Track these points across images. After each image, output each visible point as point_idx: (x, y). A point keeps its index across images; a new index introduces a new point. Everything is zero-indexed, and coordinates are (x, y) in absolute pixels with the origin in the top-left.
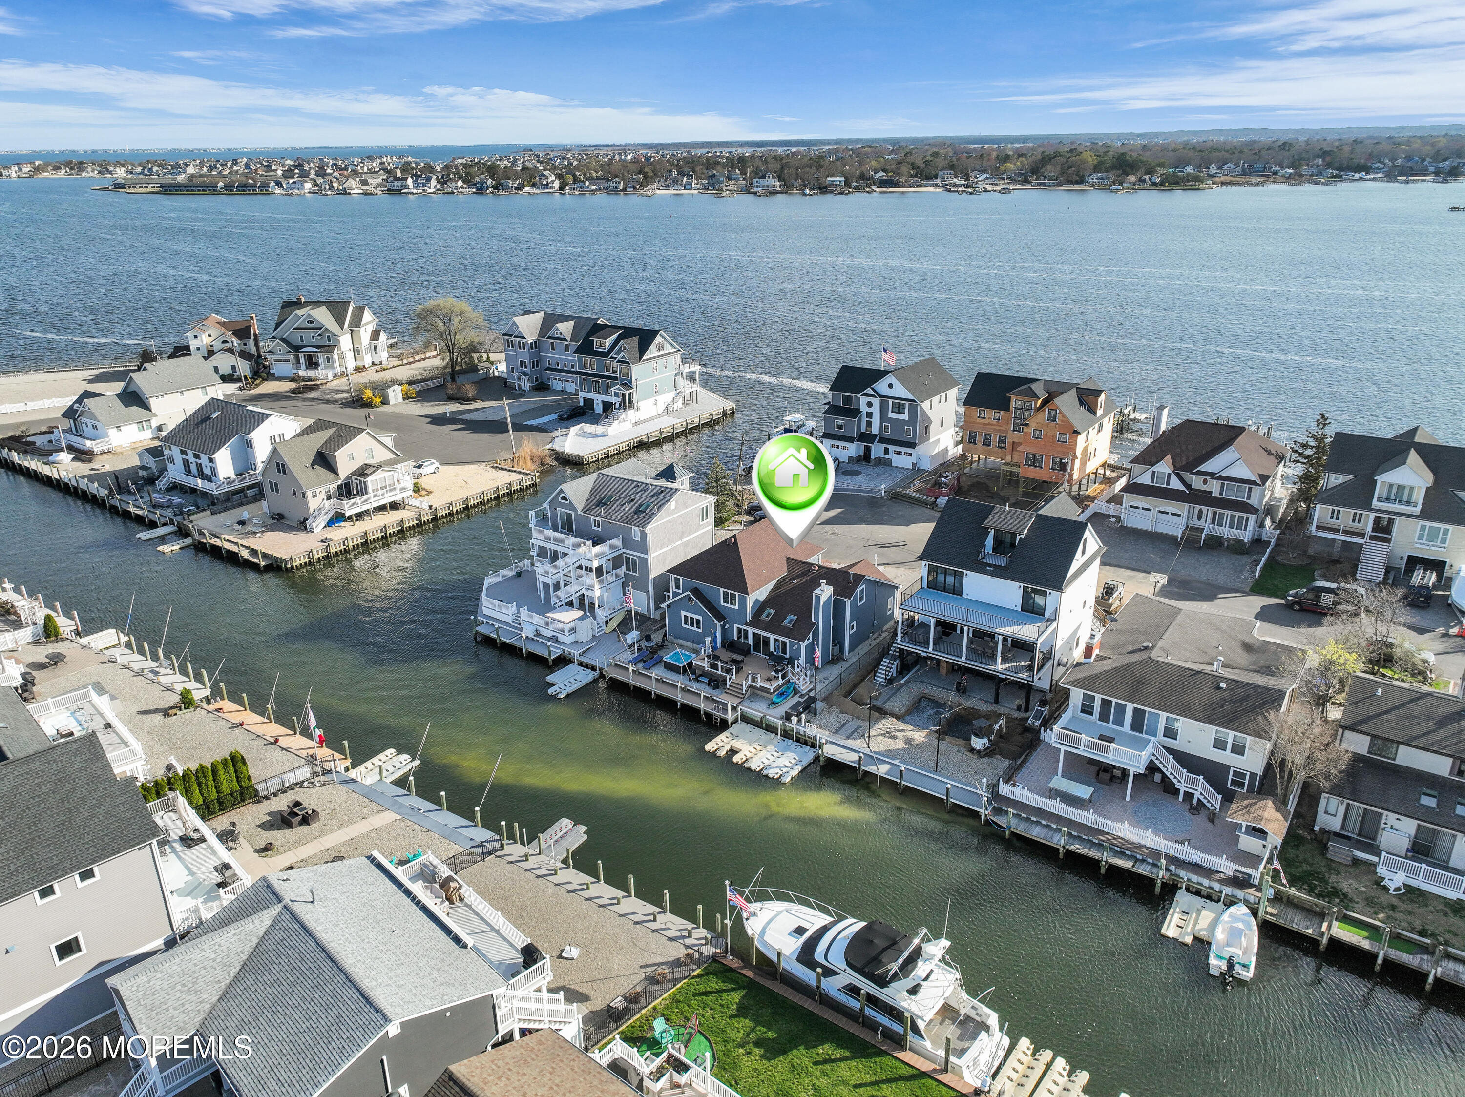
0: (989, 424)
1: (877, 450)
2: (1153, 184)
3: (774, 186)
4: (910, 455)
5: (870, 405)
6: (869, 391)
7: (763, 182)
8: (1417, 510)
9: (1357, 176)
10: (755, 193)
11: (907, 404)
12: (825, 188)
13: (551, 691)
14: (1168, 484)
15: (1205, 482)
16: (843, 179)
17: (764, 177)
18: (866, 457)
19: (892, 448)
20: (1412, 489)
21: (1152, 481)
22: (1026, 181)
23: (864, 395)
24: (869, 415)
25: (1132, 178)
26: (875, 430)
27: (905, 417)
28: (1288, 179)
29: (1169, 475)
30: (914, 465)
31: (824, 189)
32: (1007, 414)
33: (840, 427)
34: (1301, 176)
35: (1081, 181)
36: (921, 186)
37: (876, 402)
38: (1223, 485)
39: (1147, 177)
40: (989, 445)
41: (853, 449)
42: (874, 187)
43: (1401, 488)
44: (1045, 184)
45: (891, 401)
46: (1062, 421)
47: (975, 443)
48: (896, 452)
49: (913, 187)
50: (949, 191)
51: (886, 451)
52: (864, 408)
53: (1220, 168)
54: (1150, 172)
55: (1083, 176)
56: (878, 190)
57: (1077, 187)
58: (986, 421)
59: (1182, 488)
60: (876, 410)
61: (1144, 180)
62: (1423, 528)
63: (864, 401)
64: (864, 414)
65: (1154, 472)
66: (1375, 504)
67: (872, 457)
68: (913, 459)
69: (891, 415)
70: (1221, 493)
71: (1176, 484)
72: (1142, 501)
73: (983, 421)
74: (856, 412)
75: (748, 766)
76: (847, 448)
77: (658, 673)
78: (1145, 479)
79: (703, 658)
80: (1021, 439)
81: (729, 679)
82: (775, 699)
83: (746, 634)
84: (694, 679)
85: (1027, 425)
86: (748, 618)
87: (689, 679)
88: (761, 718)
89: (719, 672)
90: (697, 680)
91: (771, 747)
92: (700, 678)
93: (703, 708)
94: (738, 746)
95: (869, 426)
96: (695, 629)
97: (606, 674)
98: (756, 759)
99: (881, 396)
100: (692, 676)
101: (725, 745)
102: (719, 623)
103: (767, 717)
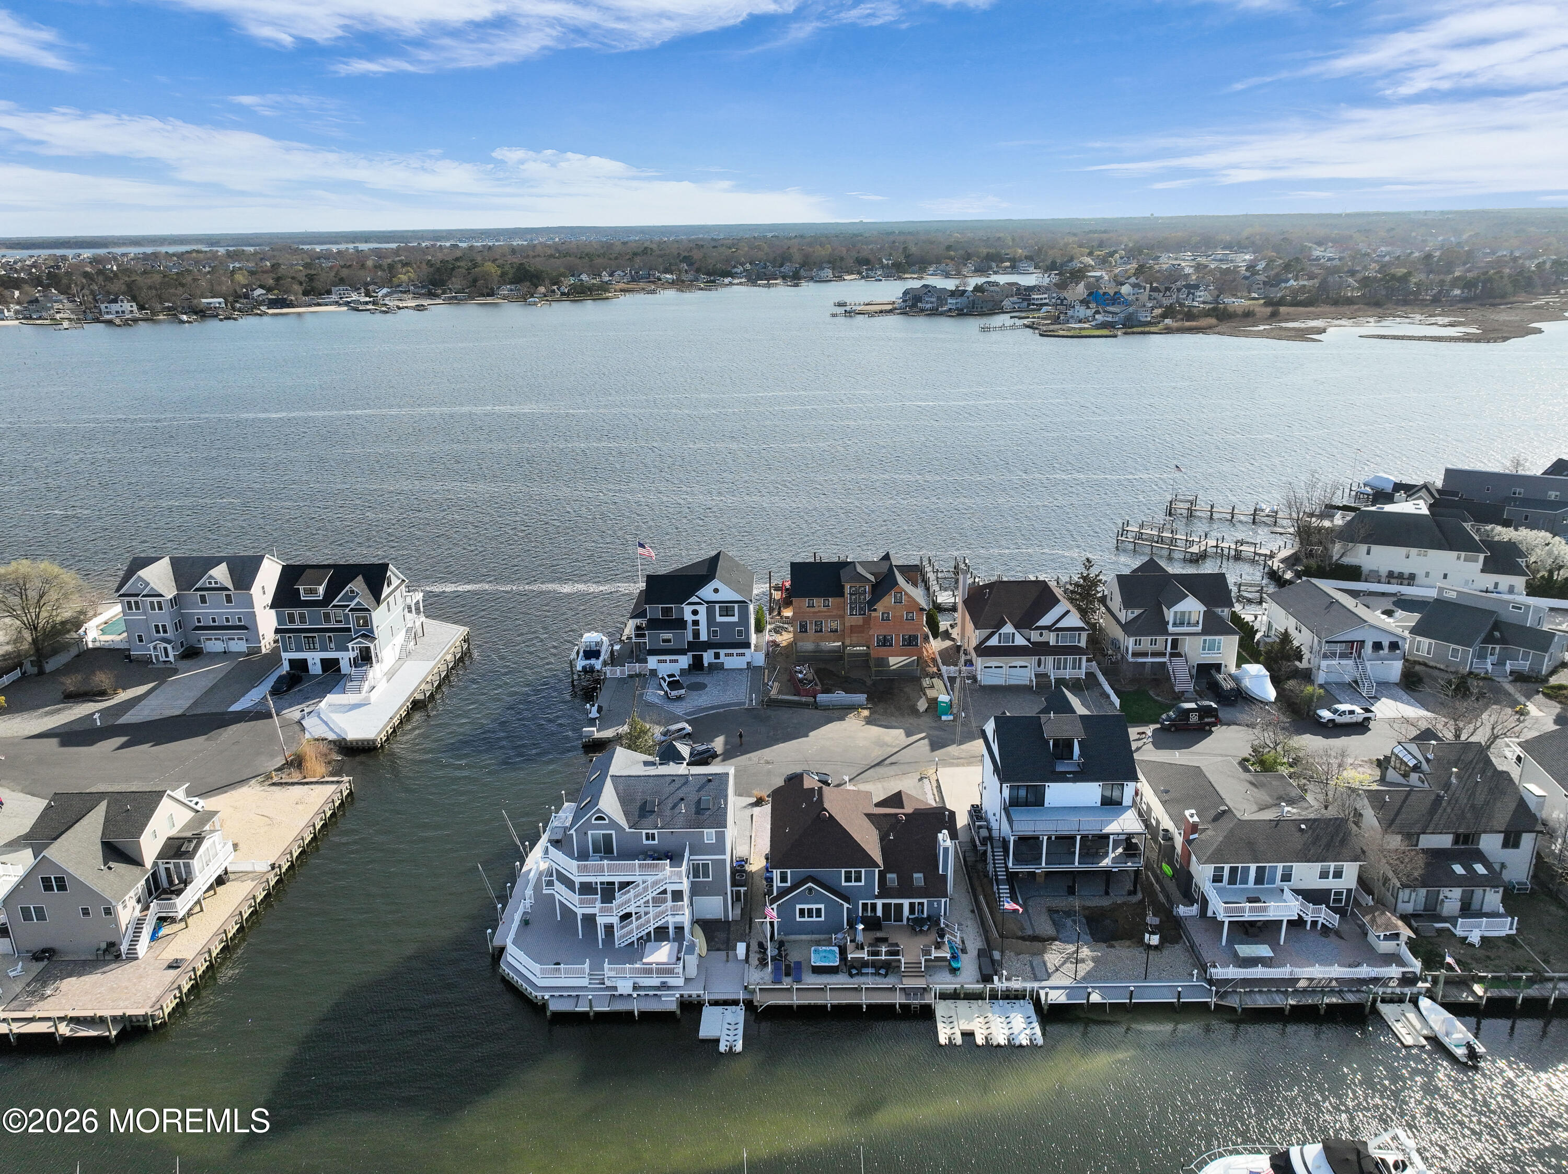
0: (819, 612)
1: (708, 657)
2: (563, 294)
3: (132, 312)
4: (743, 655)
5: (695, 612)
6: (694, 599)
7: (112, 306)
8: (1199, 628)
9: (727, 280)
10: (110, 322)
11: (736, 606)
12: (202, 311)
13: (722, 1048)
14: (1013, 642)
15: (1041, 635)
16: (221, 300)
17: (115, 301)
18: (697, 664)
19: (722, 652)
20: (1190, 612)
21: (1000, 642)
22: (431, 295)
23: (688, 604)
24: (696, 623)
25: (542, 289)
26: (704, 637)
27: (735, 619)
28: (673, 283)
29: (1013, 634)
30: (748, 663)
31: (202, 314)
32: (838, 600)
33: (665, 641)
34: (683, 281)
35: (491, 294)
36: (319, 305)
37: (702, 609)
38: (1058, 635)
39: (555, 287)
40: (821, 631)
41: (684, 661)
42: (263, 308)
43: (1183, 613)
44: (455, 298)
45: (717, 606)
46: (908, 601)
47: (806, 631)
48: (726, 655)
49: (310, 306)
50: (357, 310)
51: (717, 656)
52: (688, 617)
53: (611, 275)
54: (556, 282)
55: (492, 289)
56: (271, 311)
57: (489, 300)
58: (816, 609)
59: (1026, 643)
60: (702, 617)
61: (554, 291)
62: (1205, 641)
63: (687, 611)
64: (689, 624)
65: (1000, 634)
66: (1171, 628)
67: (706, 665)
68: (748, 658)
69: (719, 619)
70: (1057, 642)
71: (1020, 641)
72: (993, 662)
73: (812, 610)
74: (680, 624)
75: (995, 1044)
76: (676, 661)
77: (813, 982)
78: (994, 641)
79: (857, 948)
80: (861, 622)
81: (899, 961)
82: (954, 965)
83: (874, 907)
84: (857, 974)
85: (875, 610)
86: (877, 890)
87: (851, 975)
88: (955, 989)
89: (883, 958)
90: (863, 974)
91: (990, 1015)
92: (864, 971)
93: (898, 1001)
94: (967, 1027)
95: (696, 634)
96: (814, 919)
97: (756, 1004)
98: (994, 1033)
99: (707, 602)
100: (854, 972)
101: (953, 1031)
102: (846, 905)
103: (962, 986)
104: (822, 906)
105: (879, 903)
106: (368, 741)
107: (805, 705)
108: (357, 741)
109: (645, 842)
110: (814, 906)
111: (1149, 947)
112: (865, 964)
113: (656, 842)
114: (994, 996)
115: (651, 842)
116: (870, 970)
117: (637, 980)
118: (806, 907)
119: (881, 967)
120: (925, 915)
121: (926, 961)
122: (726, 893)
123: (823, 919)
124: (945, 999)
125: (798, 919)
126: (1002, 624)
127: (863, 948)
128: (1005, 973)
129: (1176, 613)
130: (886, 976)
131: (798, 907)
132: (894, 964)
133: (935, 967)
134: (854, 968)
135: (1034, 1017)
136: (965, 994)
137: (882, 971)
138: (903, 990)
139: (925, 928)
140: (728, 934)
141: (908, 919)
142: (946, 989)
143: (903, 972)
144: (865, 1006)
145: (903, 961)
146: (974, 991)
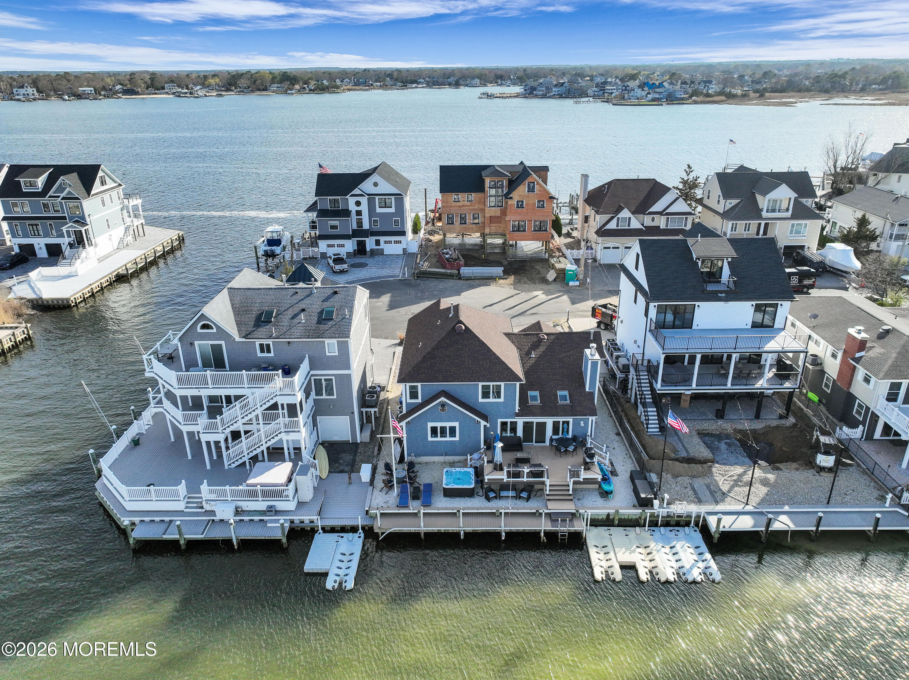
0: (464, 206)
1: (370, 243)
2: (310, 90)
3: (33, 94)
4: (400, 242)
5: (358, 203)
6: (356, 191)
7: (22, 91)
8: (789, 214)
9: (414, 86)
10: (19, 100)
11: (393, 198)
12: (79, 95)
13: (330, 584)
14: (629, 226)
15: (653, 220)
16: (92, 89)
17: (22, 87)
18: (361, 250)
19: (382, 239)
20: (781, 200)
21: (618, 226)
22: (228, 90)
23: (352, 195)
24: (359, 213)
25: (297, 87)
26: (366, 226)
27: (392, 210)
28: (381, 87)
29: (630, 218)
30: (404, 250)
31: (79, 97)
32: (479, 195)
33: (333, 227)
34: (387, 86)
35: (265, 89)
36: (156, 94)
37: (364, 201)
38: (668, 218)
39: (305, 86)
40: (465, 223)
41: (350, 246)
42: (120, 95)
43: (775, 201)
44: (243, 91)
45: (377, 198)
46: (540, 191)
47: (453, 223)
48: (386, 242)
49: (150, 94)
50: (179, 96)
51: (378, 243)
52: (353, 208)
53: (342, 81)
54: (306, 83)
55: (266, 86)
56: (124, 97)
57: (264, 93)
58: (461, 204)
59: (642, 227)
60: (364, 208)
61: (305, 88)
62: (793, 225)
63: (352, 201)
64: (353, 213)
65: (618, 219)
66: (764, 214)
67: (368, 249)
68: (403, 245)
69: (379, 210)
70: (667, 226)
71: (635, 224)
72: (611, 242)
73: (458, 204)
74: (346, 213)
75: (663, 579)
76: (343, 246)
77: (444, 506)
78: (612, 225)
79: (495, 469)
80: (498, 214)
81: (543, 483)
82: (606, 487)
83: (514, 426)
84: (496, 497)
85: (511, 198)
86: (517, 408)
87: (488, 499)
88: (608, 515)
89: (525, 479)
90: (501, 498)
91: (652, 545)
92: (503, 494)
93: (543, 529)
94: (627, 558)
95: (360, 223)
96: (448, 439)
97: (376, 530)
98: (661, 566)
99: (368, 195)
100: (492, 495)
101: (609, 563)
102: (483, 423)
103: (617, 511)
104: (456, 424)
105: (520, 422)
106: (62, 300)
107: (451, 276)
108: (53, 300)
109: (259, 354)
110: (448, 425)
111: (822, 469)
112: (505, 487)
113: (272, 354)
114: (654, 524)
115: (265, 355)
116: (510, 493)
117: (239, 504)
118: (439, 425)
119: (523, 490)
120: (570, 436)
121: (575, 483)
122: (353, 413)
123: (457, 438)
124: (596, 526)
125: (430, 439)
126: (619, 210)
127: (501, 469)
128: (667, 496)
129: (769, 201)
130: (528, 499)
131: (430, 425)
132: (537, 487)
133: (582, 490)
134: (492, 490)
135: (704, 548)
136: (620, 520)
137: (524, 495)
138: (548, 515)
139: (571, 448)
140: (355, 455)
141: (551, 440)
142: (598, 515)
143: (548, 495)
144: (504, 534)
145: (548, 484)
146: (630, 518)
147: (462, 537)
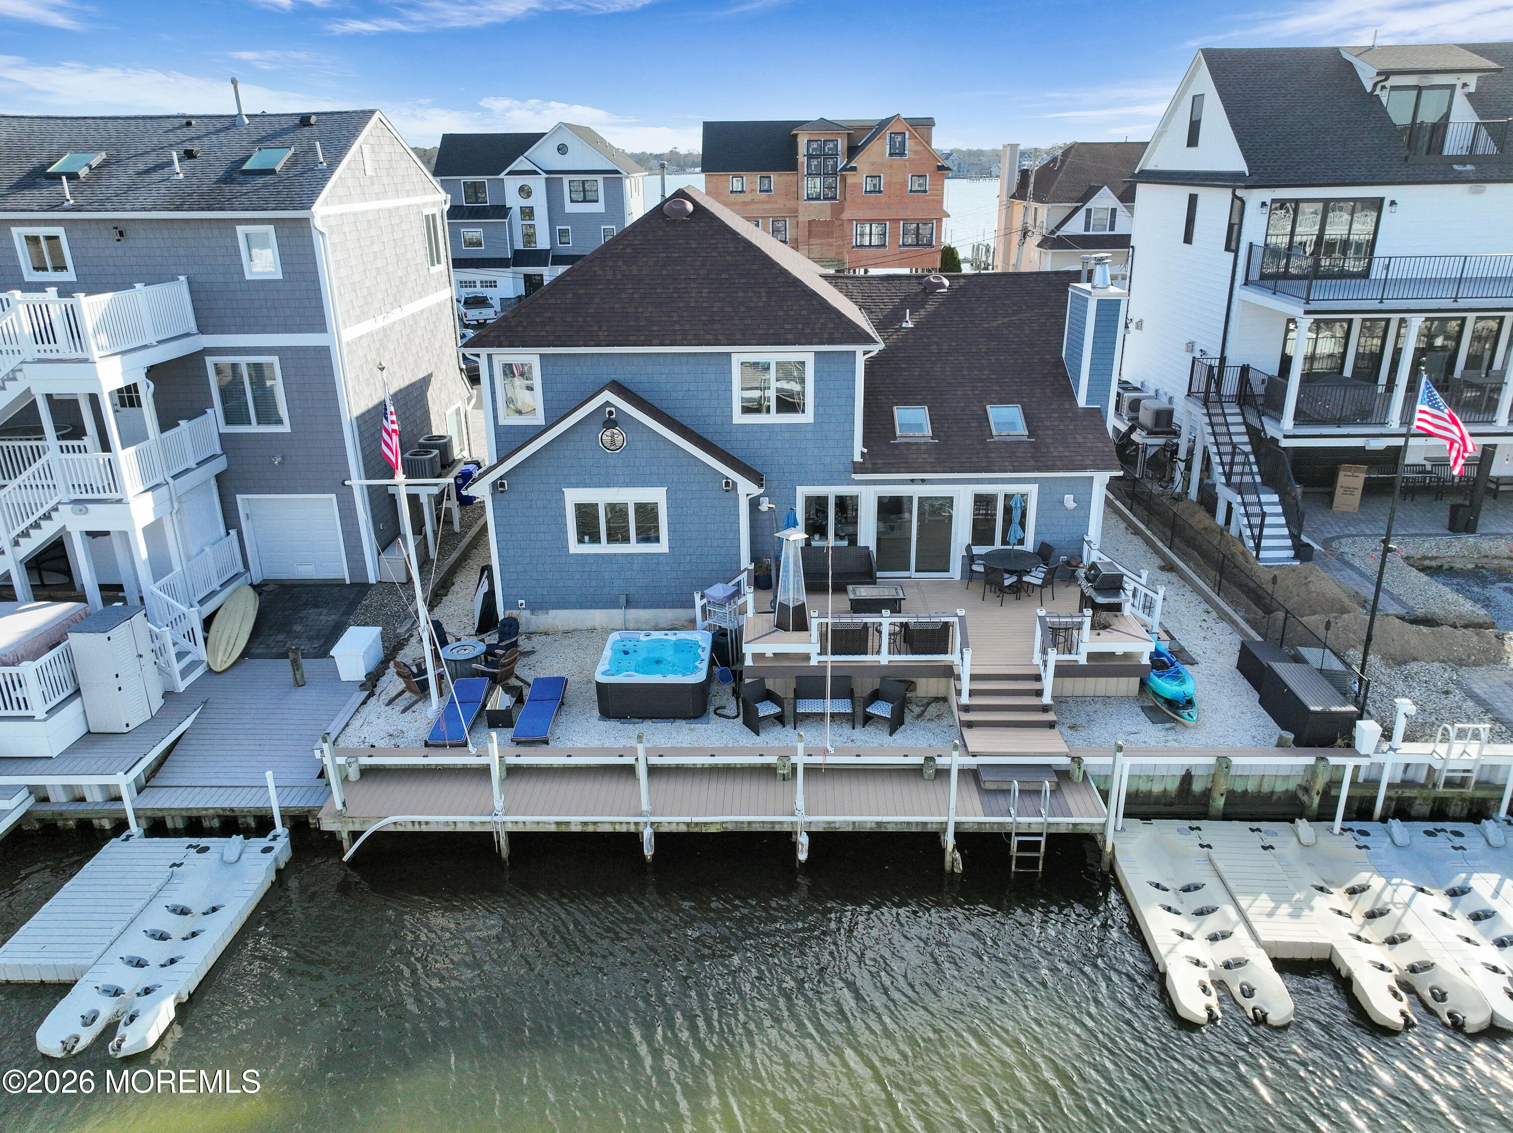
0: (753, 202)
5: (525, 192)
6: (520, 163)
11: (600, 178)
14: (1112, 228)
21: (1087, 228)
23: (511, 173)
24: (527, 213)
26: (543, 242)
27: (599, 208)
29: (1114, 211)
32: (786, 176)
33: (471, 241)
37: (538, 184)
41: (509, 283)
45: (566, 179)
46: (916, 152)
52: (514, 201)
58: (747, 197)
60: (539, 201)
63: (512, 185)
64: (516, 213)
65: (1089, 211)
69: (570, 208)
73: (740, 197)
74: (502, 211)
75: (1472, 1017)
76: (493, 284)
77: (595, 743)
78: (1075, 227)
79: (781, 626)
80: (826, 216)
81: (948, 672)
82: (1167, 687)
83: (845, 506)
84: (780, 719)
85: (854, 169)
86: (858, 449)
87: (753, 723)
88: (1187, 778)
89: (884, 658)
90: (800, 719)
92: (806, 706)
93: (952, 820)
95: (529, 237)
96: (634, 547)
97: (328, 825)
98: (1446, 965)
99: (547, 172)
100: (767, 709)
101: (1224, 951)
102: (746, 488)
103: (1224, 762)
104: (657, 495)
105: (869, 495)
109: (30, 275)
110: (630, 497)
112: (811, 682)
113: (71, 275)
115: (50, 277)
116: (829, 706)
118: (601, 497)
119: (875, 696)
120: (1029, 546)
121: (1062, 671)
122: (350, 490)
123: (662, 547)
124: (1146, 817)
125: (575, 547)
127: (801, 625)
128: (1405, 706)
130: (895, 724)
131: (574, 496)
132: (927, 687)
133: (1083, 699)
134: (769, 696)
136: (1231, 795)
137: (882, 709)
138: (972, 775)
139: (1035, 578)
141: (970, 559)
142: (1150, 779)
143: (966, 709)
144: (803, 840)
145: (965, 673)
146: (1266, 789)
147: (648, 851)
